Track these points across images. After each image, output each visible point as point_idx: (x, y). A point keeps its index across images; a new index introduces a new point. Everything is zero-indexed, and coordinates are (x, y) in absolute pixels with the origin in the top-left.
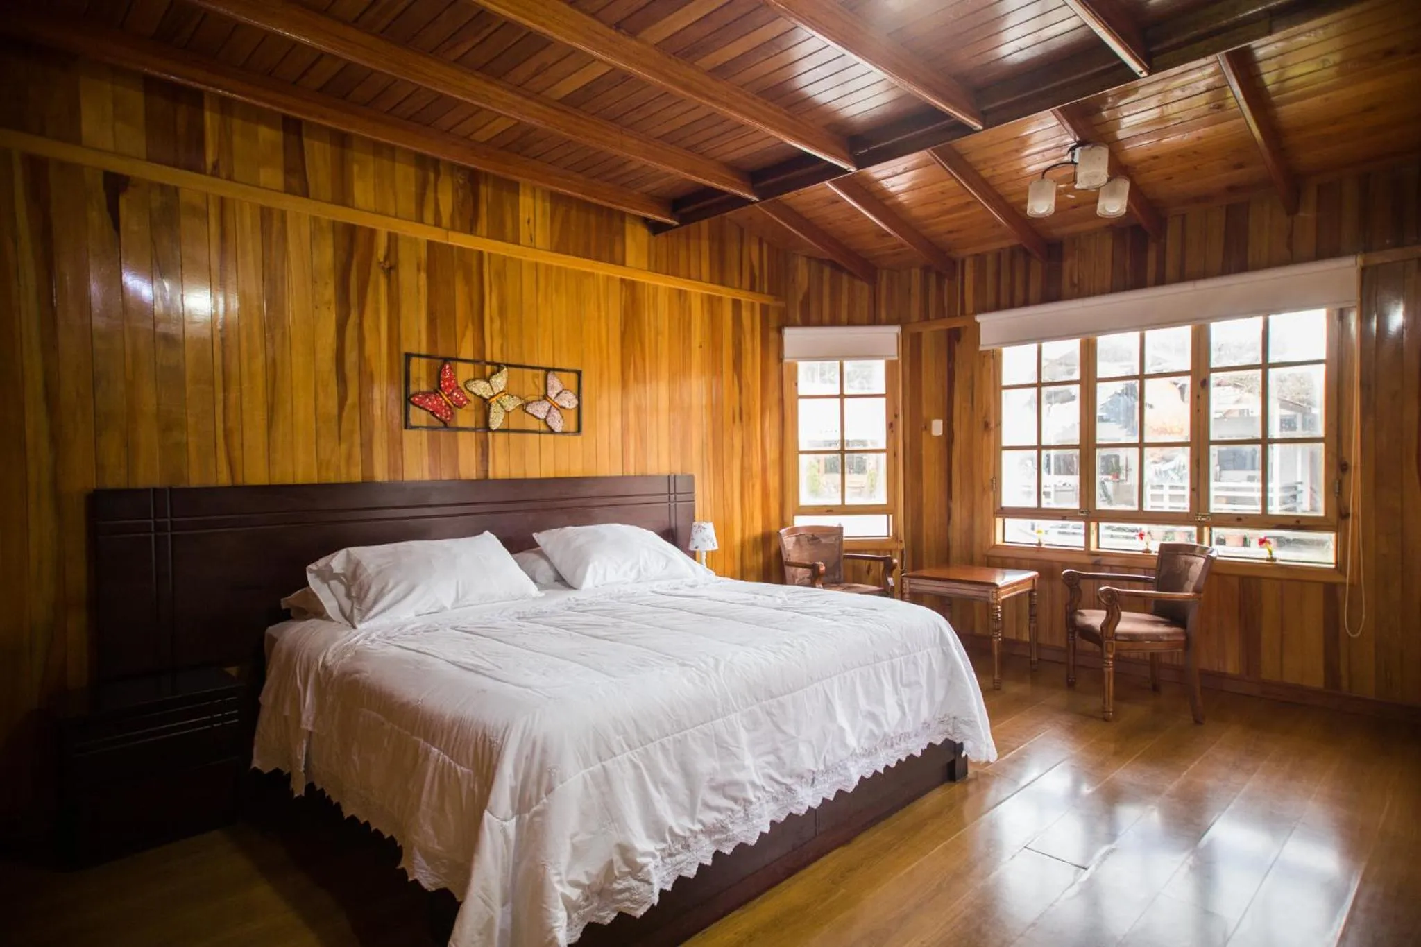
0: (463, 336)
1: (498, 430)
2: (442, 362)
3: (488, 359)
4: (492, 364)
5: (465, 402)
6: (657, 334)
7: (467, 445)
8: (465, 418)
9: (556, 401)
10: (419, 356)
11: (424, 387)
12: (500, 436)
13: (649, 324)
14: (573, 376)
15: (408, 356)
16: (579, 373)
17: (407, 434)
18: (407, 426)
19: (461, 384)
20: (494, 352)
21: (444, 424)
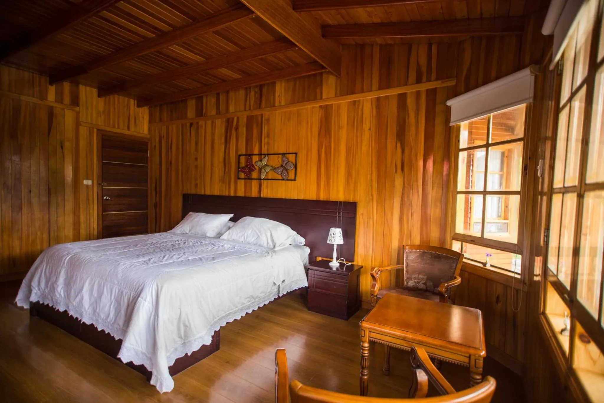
0: (255, 146)
1: (263, 179)
2: (249, 156)
3: (263, 153)
4: (264, 155)
5: (254, 170)
6: (339, 128)
7: (255, 184)
8: (255, 175)
9: (286, 167)
10: (243, 155)
11: (244, 165)
12: (265, 182)
13: (335, 124)
14: (294, 155)
15: (240, 156)
16: (296, 154)
17: (239, 181)
18: (239, 179)
19: (254, 163)
20: (264, 150)
21: (248, 178)
